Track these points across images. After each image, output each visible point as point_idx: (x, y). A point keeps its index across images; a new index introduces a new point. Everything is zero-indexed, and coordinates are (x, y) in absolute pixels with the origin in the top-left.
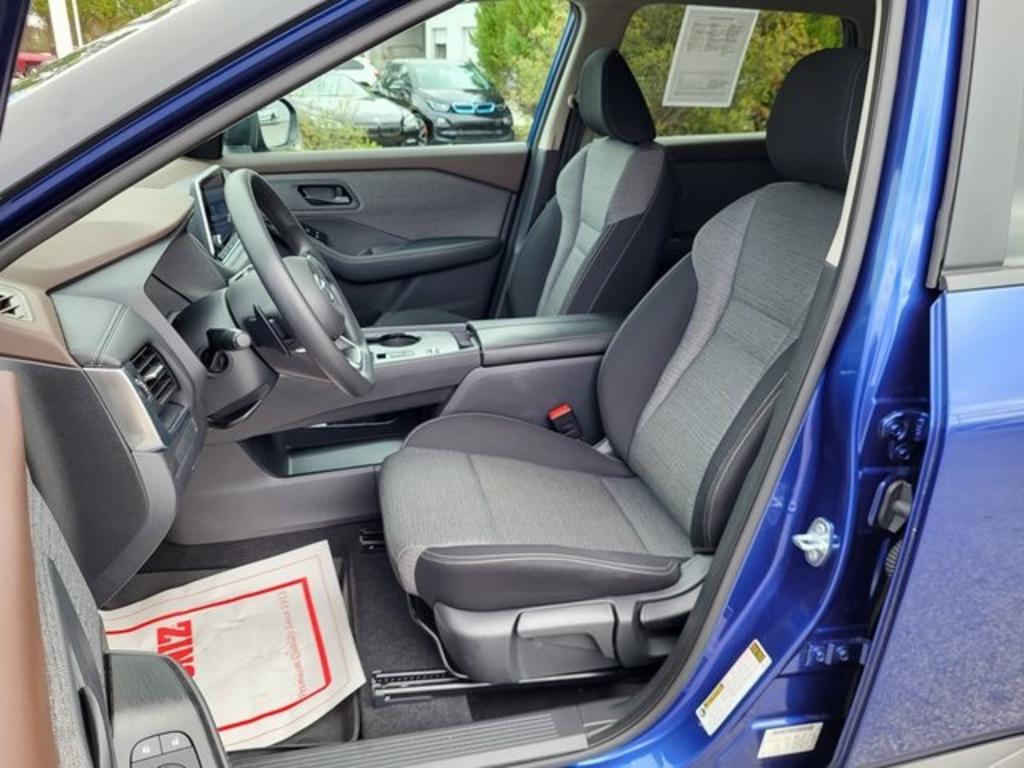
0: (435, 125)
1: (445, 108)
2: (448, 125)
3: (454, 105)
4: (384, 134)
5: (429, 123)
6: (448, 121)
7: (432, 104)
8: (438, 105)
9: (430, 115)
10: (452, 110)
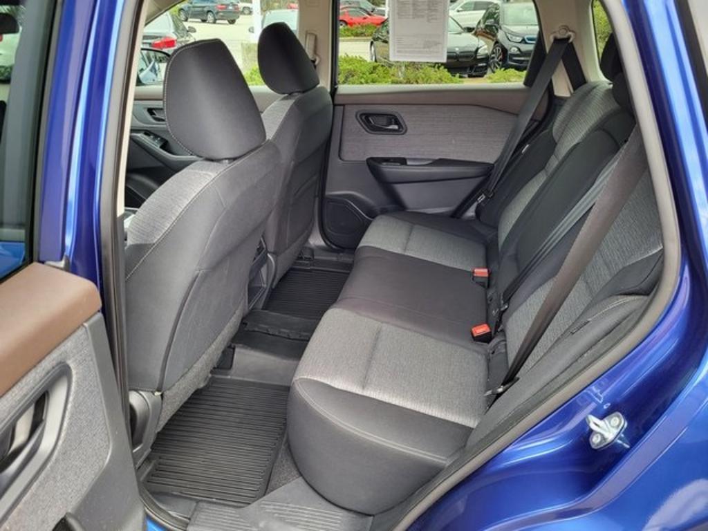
0: (509, 52)
1: (519, 39)
2: (518, 53)
3: (526, 37)
4: (460, 60)
5: (504, 51)
6: (519, 49)
7: (509, 36)
8: (514, 37)
9: (507, 44)
10: (523, 41)
